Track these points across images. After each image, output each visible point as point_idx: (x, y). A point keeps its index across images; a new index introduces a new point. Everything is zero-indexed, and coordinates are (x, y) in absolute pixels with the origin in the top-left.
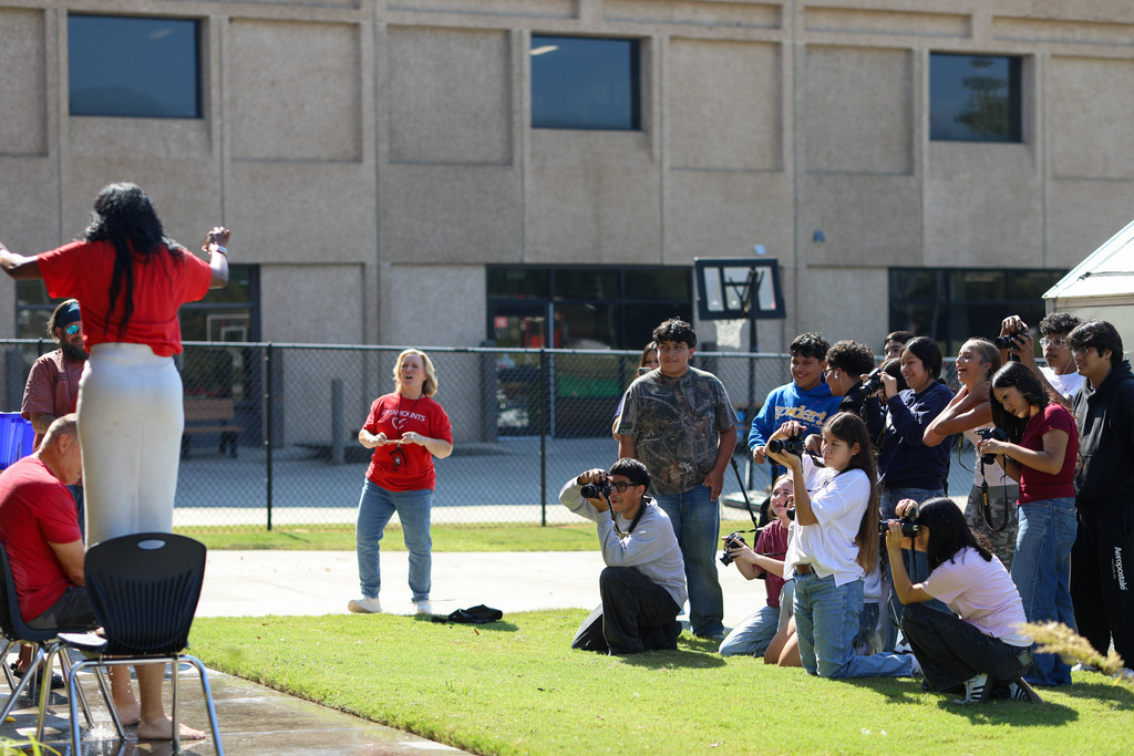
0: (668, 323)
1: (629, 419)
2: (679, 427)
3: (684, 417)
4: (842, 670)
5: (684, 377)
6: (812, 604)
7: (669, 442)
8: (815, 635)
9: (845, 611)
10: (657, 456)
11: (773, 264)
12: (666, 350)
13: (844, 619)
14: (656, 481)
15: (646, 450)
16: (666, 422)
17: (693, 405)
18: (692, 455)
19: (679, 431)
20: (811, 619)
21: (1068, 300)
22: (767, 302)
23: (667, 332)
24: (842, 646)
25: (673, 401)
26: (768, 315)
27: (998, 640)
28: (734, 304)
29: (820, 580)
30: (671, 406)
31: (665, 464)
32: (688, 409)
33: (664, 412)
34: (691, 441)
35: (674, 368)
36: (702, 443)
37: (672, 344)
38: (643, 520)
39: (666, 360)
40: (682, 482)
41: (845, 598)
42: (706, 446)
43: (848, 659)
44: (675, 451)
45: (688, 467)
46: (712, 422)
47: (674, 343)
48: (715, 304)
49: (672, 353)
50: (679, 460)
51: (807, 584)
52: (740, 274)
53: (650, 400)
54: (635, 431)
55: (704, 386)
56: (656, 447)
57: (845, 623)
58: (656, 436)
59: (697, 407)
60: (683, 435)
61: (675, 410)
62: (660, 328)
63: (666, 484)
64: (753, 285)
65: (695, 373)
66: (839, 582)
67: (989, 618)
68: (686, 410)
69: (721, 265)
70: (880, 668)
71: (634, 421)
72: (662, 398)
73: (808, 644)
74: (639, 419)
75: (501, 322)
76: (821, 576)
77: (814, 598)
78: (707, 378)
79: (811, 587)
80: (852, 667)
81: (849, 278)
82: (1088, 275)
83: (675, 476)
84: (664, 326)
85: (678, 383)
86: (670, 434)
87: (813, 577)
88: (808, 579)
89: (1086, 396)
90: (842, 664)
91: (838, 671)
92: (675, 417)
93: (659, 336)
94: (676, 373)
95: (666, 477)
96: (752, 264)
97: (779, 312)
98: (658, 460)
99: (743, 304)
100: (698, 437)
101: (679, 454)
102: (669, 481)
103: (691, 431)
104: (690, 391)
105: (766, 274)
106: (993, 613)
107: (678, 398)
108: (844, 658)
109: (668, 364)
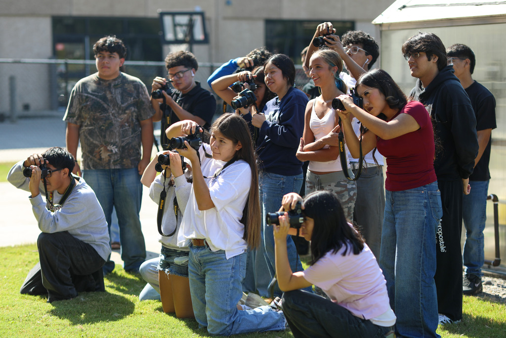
0: (105, 39)
1: (73, 110)
2: (108, 118)
3: (112, 111)
4: (228, 329)
5: (115, 80)
6: (205, 272)
7: (101, 130)
8: (207, 299)
9: (233, 279)
10: (91, 140)
11: (202, 14)
12: (102, 58)
13: (231, 286)
14: (91, 159)
15: (85, 136)
16: (98, 114)
17: (119, 101)
18: (117, 140)
19: (108, 122)
20: (204, 283)
21: (390, 25)
22: (199, 35)
23: (103, 45)
24: (229, 309)
25: (104, 98)
26: (199, 42)
27: (368, 322)
28: (181, 36)
29: (213, 253)
30: (102, 102)
31: (97, 146)
32: (115, 104)
33: (97, 107)
34: (117, 129)
35: (108, 72)
36: (126, 130)
37: (106, 54)
38: (70, 197)
39: (102, 66)
40: (109, 161)
41: (233, 268)
42: (130, 132)
43: (233, 320)
44: (105, 137)
45: (115, 150)
46: (135, 114)
47: (108, 53)
48: (170, 36)
49: (106, 60)
50: (108, 143)
51: (202, 256)
52: (184, 20)
53: (87, 97)
54: (77, 119)
55: (130, 88)
56: (91, 133)
57: (232, 290)
58: (91, 125)
59: (122, 103)
60: (111, 125)
61: (105, 106)
62: (98, 42)
63: (98, 161)
64: (191, 26)
65: (124, 78)
66: (228, 256)
67: (360, 301)
68: (114, 106)
69: (173, 14)
70: (259, 324)
71: (77, 112)
72: (96, 96)
73: (201, 303)
74: (80, 111)
75: (60, 47)
76: (213, 250)
77: (207, 267)
78: (133, 82)
79: (205, 258)
80: (236, 326)
81: (245, 25)
82: (404, 7)
83: (105, 156)
84: (101, 41)
85: (110, 85)
86: (101, 123)
87: (207, 250)
88: (203, 252)
89: (418, 94)
90: (228, 324)
91: (225, 329)
92: (105, 110)
93: (98, 47)
94: (109, 76)
95: (98, 156)
96: (191, 14)
97: (206, 41)
98: (92, 143)
99: (186, 36)
100: (122, 126)
101: (108, 139)
102: (100, 159)
103: (117, 121)
104: (118, 91)
105: (198, 20)
106: (363, 298)
107: (109, 96)
108: (230, 318)
109: (104, 70)
